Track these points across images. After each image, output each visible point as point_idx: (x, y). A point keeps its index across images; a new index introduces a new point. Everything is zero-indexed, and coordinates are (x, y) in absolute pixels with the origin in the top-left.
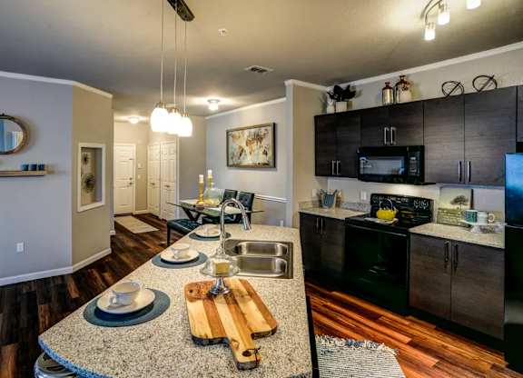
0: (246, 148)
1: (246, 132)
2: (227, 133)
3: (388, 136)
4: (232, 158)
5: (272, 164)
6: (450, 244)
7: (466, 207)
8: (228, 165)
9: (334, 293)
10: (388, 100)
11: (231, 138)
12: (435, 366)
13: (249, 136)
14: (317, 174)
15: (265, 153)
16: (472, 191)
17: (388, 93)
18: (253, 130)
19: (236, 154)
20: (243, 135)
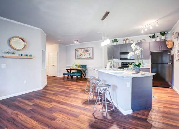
0: (83, 54)
2: (75, 50)
4: (77, 57)
5: (92, 58)
8: (76, 59)
10: (124, 43)
11: (77, 51)
13: (84, 51)
14: (108, 59)
15: (90, 55)
17: (124, 41)
18: (85, 49)
19: (79, 55)
20: (82, 50)
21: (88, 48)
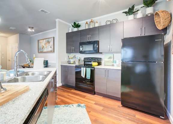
0: (44, 46)
1: (45, 40)
2: (38, 41)
3: (89, 38)
4: (40, 50)
5: (53, 51)
6: (106, 70)
7: (112, 60)
8: (38, 52)
9: (72, 91)
11: (39, 43)
12: (103, 110)
13: (45, 42)
14: (67, 53)
15: (51, 47)
16: (114, 55)
17: (87, 25)
18: (47, 40)
19: (41, 48)
20: (43, 41)
21: (49, 38)
